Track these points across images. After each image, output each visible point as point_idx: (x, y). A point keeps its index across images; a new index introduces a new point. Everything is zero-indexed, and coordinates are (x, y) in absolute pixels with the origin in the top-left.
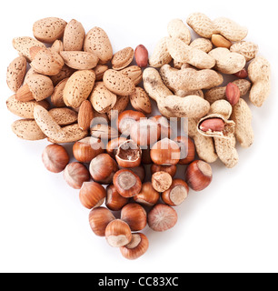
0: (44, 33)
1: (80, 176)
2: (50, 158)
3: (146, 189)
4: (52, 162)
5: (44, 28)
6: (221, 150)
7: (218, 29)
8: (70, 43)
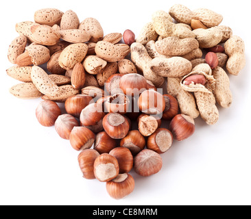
0: (44, 17)
1: (71, 122)
2: (44, 108)
3: (133, 134)
4: (46, 111)
5: (45, 14)
6: (203, 104)
7: (197, 16)
8: (67, 24)
